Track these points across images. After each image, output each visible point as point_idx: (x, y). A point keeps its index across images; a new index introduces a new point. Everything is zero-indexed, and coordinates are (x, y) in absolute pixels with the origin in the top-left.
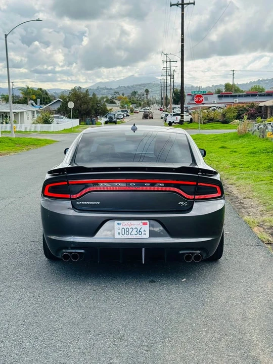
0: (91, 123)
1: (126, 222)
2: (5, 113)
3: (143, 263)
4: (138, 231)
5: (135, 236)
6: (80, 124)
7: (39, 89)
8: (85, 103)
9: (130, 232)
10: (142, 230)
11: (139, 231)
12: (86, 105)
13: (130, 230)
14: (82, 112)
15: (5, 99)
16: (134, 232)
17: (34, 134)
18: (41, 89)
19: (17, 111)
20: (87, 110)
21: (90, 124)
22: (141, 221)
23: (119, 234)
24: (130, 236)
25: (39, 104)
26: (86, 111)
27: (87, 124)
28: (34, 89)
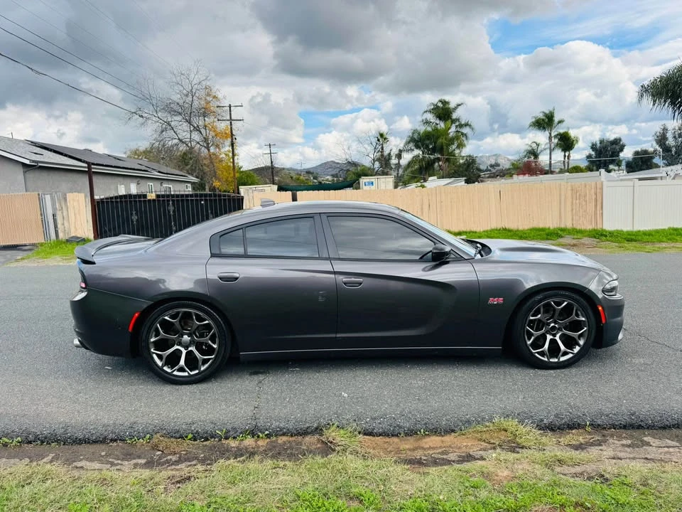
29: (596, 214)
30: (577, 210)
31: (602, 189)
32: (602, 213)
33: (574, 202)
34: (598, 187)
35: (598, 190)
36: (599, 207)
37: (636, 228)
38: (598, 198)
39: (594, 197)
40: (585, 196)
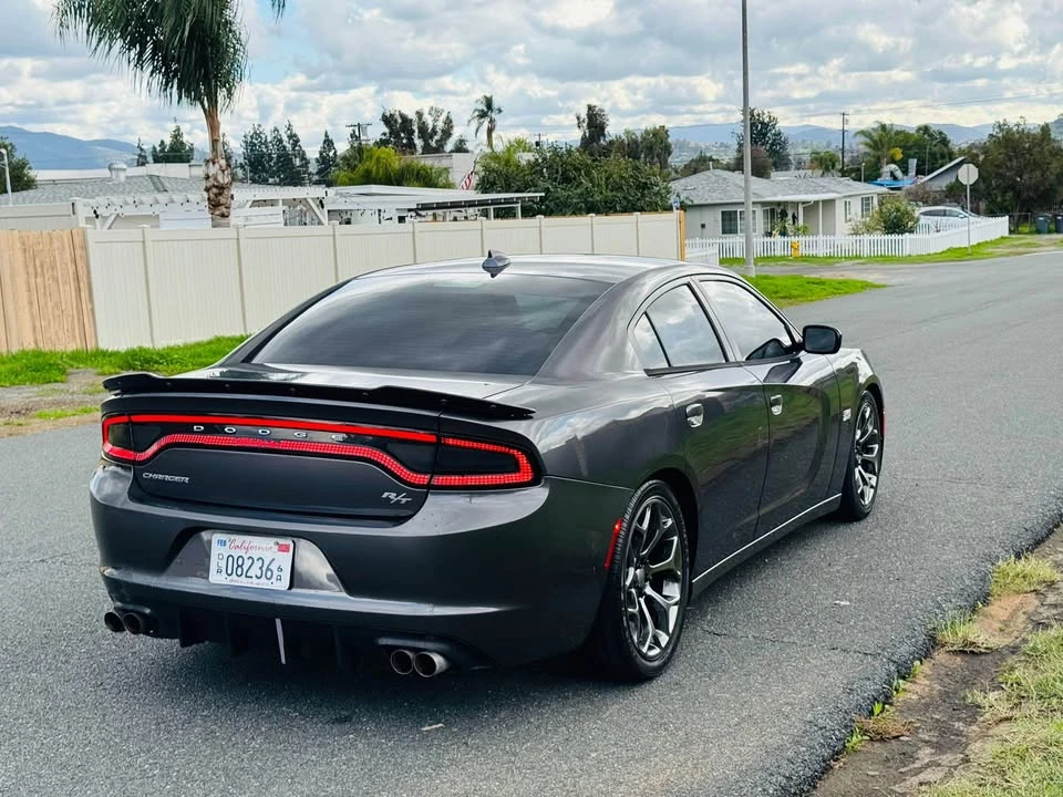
0: (1052, 227)
1: (239, 539)
2: (779, 204)
3: (283, 661)
4: (264, 569)
5: (254, 583)
6: (1011, 232)
7: (919, 129)
8: (1037, 165)
9: (245, 568)
10: (274, 567)
11: (268, 569)
12: (1038, 173)
13: (248, 563)
14: (1024, 196)
15: (821, 164)
16: (255, 571)
17: (849, 263)
18: (926, 129)
19: (812, 198)
20: (1042, 188)
21: (1050, 232)
22: (275, 540)
23: (219, 571)
24: (243, 582)
25: (912, 173)
26: (1037, 189)
27: (1039, 232)
28: (908, 130)
29: (80, 312)
30: (42, 301)
31: (85, 247)
32: (93, 310)
33: (33, 281)
34: (77, 241)
35: (78, 252)
36: (84, 294)
37: (161, 343)
38: (81, 273)
39: (71, 269)
40: (53, 267)
